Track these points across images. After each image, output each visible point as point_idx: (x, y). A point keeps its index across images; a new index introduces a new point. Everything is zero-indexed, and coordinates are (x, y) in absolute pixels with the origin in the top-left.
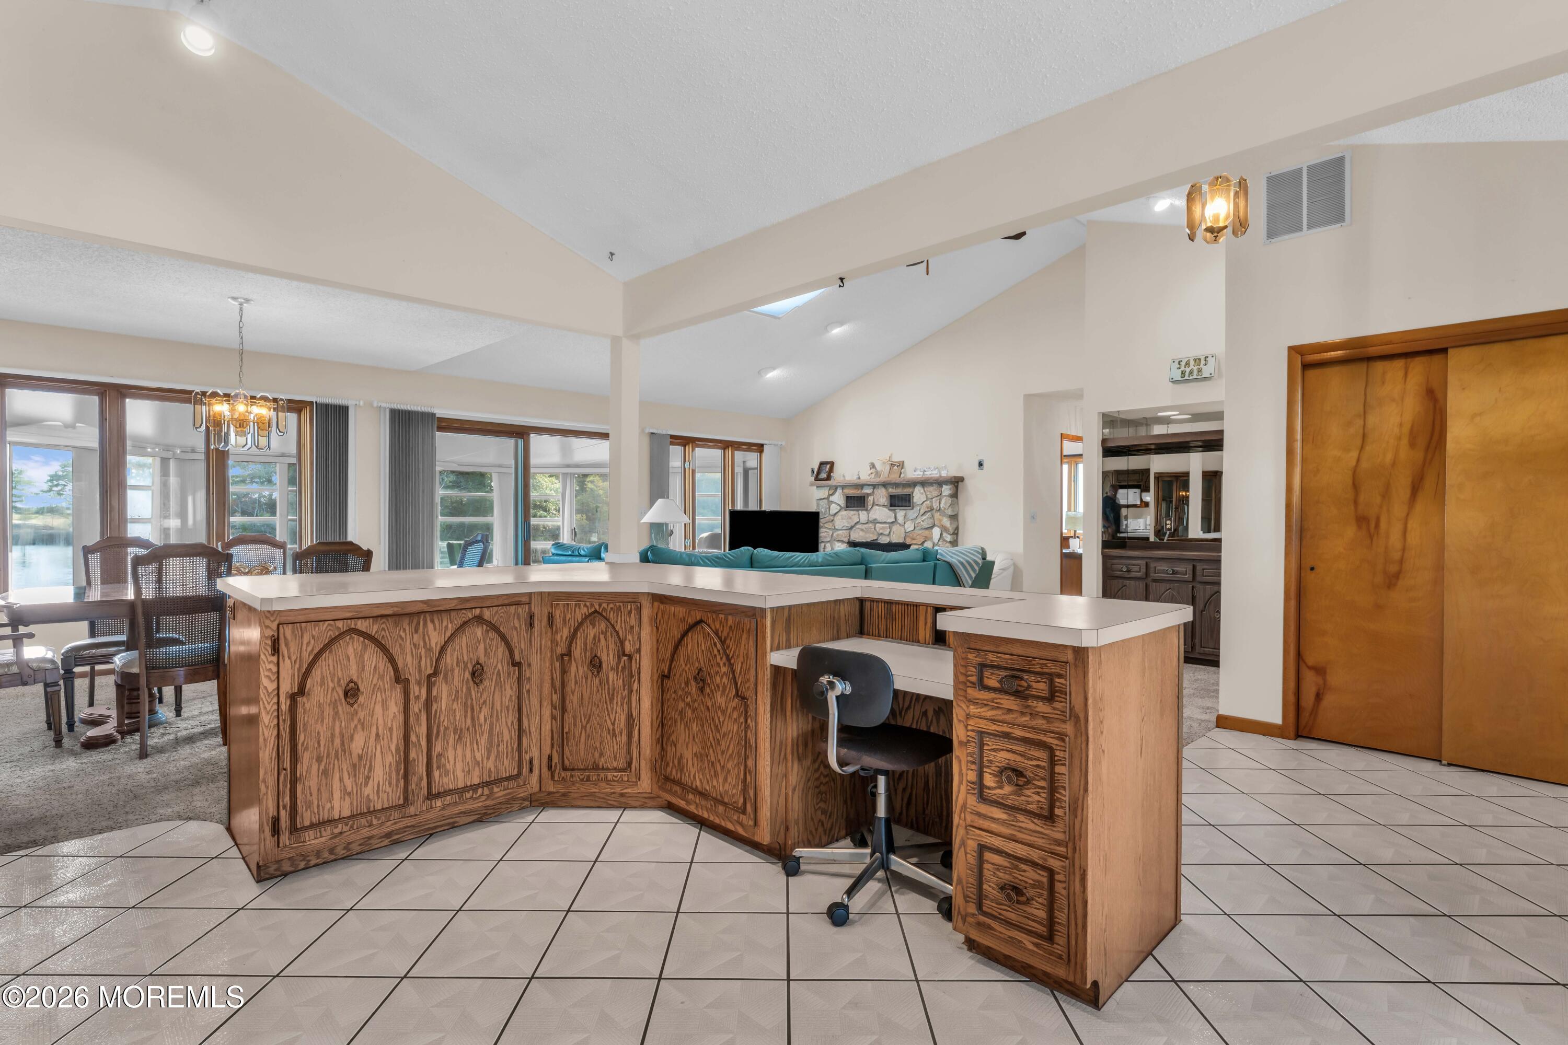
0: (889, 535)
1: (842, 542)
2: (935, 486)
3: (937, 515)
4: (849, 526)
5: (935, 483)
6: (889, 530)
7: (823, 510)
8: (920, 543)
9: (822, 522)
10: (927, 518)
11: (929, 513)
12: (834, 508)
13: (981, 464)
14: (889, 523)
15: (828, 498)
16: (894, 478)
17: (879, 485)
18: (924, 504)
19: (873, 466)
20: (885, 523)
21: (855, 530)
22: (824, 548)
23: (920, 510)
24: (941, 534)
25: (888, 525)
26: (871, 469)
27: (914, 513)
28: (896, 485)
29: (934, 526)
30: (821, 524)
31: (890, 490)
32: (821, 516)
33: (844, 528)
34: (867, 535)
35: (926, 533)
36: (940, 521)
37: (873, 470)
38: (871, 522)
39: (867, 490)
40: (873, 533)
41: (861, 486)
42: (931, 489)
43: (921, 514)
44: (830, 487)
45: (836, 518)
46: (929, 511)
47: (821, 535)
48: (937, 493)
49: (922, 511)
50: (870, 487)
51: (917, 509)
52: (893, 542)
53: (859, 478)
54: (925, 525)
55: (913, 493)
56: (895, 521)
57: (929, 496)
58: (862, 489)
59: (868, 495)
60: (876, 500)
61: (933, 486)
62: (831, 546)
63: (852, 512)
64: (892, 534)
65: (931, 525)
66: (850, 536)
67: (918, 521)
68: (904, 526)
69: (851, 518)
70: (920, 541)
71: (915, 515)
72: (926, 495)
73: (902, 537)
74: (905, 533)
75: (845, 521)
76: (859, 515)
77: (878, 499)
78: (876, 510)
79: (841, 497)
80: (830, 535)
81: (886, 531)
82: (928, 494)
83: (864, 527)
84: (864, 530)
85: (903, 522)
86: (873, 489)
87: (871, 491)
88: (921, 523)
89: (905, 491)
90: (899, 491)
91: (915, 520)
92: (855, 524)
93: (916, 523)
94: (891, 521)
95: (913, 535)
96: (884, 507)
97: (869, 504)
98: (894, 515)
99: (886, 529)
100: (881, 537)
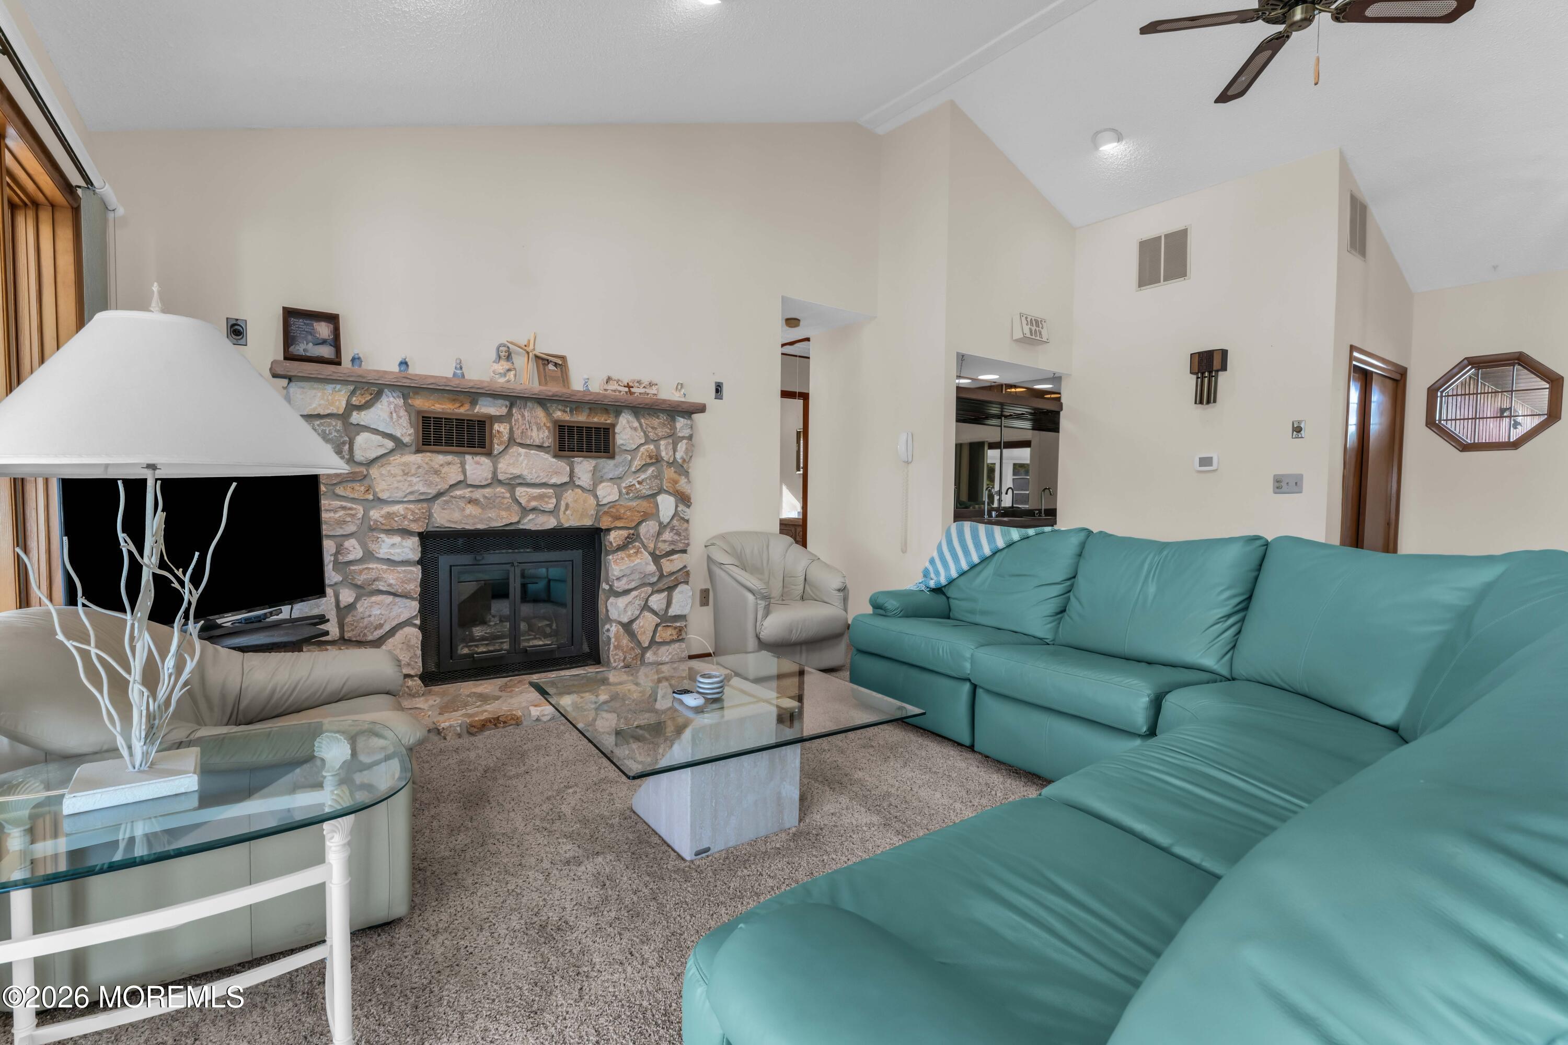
0: (554, 512)
1: (405, 532)
2: (663, 417)
3: (669, 473)
4: (433, 491)
5: (663, 411)
6: (554, 501)
8: (633, 525)
10: (650, 478)
11: (652, 468)
12: (366, 446)
13: (719, 390)
14: (554, 486)
15: (344, 417)
16: (550, 384)
17: (527, 399)
18: (642, 449)
20: (542, 484)
21: (447, 502)
23: (631, 461)
24: (677, 507)
25: (551, 491)
27: (616, 466)
28: (571, 404)
29: (659, 492)
31: (558, 413)
33: (412, 498)
34: (492, 514)
35: (645, 504)
36: (676, 482)
38: (500, 482)
39: (486, 408)
40: (508, 509)
41: (473, 395)
42: (655, 422)
43: (633, 469)
44: (358, 387)
45: (379, 472)
46: (653, 464)
47: (325, 516)
48: (667, 431)
49: (637, 463)
50: (500, 402)
51: (624, 457)
52: (566, 525)
54: (645, 490)
55: (613, 426)
56: (571, 482)
57: (652, 435)
58: (474, 403)
59: (493, 419)
60: (517, 433)
61: (658, 417)
62: (364, 545)
63: (441, 459)
64: (563, 508)
65: (655, 490)
66: (430, 516)
67: (631, 482)
68: (593, 492)
69: (437, 472)
70: (632, 521)
71: (621, 470)
72: (645, 433)
73: (592, 515)
74: (598, 505)
75: (415, 480)
76: (463, 465)
77: (522, 433)
78: (519, 454)
79: (399, 417)
80: (360, 516)
81: (547, 503)
82: (649, 432)
83: (478, 494)
84: (482, 500)
85: (592, 483)
86: (512, 406)
87: (503, 411)
88: (638, 486)
89: (596, 420)
90: (581, 418)
91: (618, 481)
92: (448, 487)
93: (624, 485)
94: (559, 483)
95: (618, 511)
96: (540, 449)
97: (495, 441)
98: (568, 468)
99: (546, 499)
100: (531, 516)
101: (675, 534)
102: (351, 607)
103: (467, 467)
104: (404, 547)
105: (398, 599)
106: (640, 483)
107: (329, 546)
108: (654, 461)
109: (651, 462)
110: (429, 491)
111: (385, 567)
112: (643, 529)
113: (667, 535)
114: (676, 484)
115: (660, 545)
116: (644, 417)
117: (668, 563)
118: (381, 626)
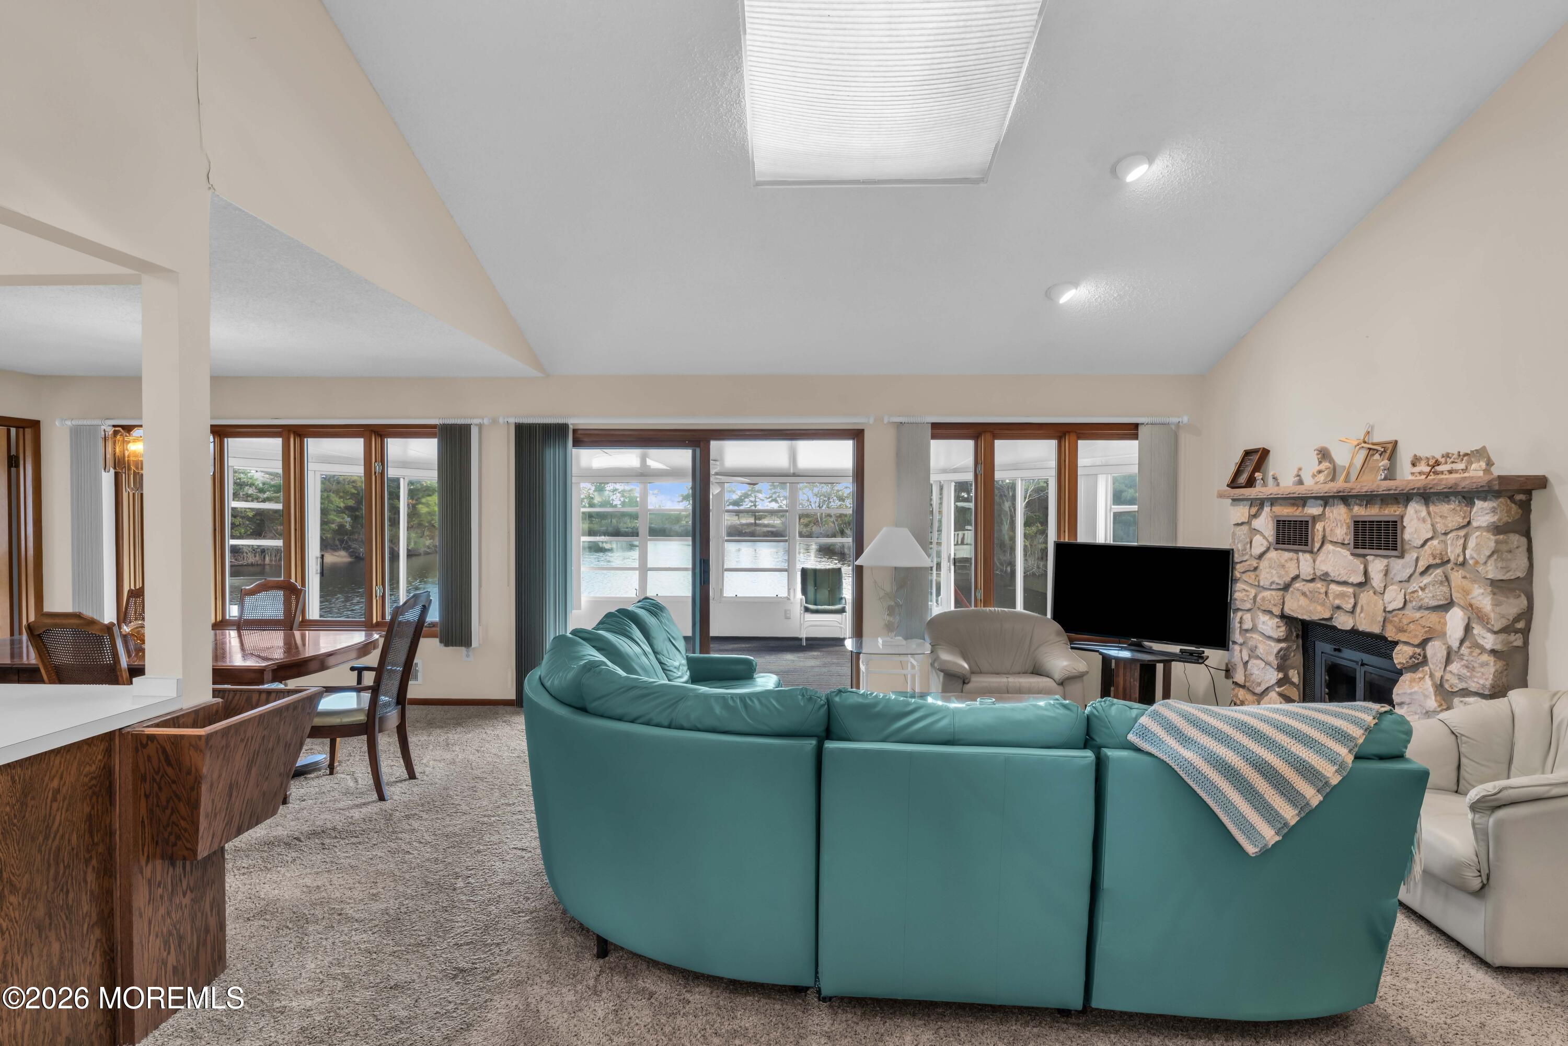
0: (1353, 612)
1: (1270, 612)
2: (1457, 502)
3: (1458, 577)
4: (1283, 582)
5: (1454, 494)
6: (1352, 601)
7: (1240, 546)
8: (1417, 642)
9: (1238, 572)
10: (1434, 583)
11: (1439, 571)
12: (1257, 544)
14: (1352, 585)
15: (1249, 523)
16: (1367, 480)
17: (1333, 497)
18: (1428, 546)
19: (1324, 455)
20: (1345, 583)
21: (1292, 593)
22: (1240, 623)
23: (1417, 559)
24: (1468, 629)
25: (1350, 590)
26: (1320, 462)
27: (1404, 567)
28: (1369, 499)
29: (1450, 604)
31: (1356, 508)
32: (1237, 558)
33: (1274, 586)
34: (1314, 607)
35: (1434, 617)
36: (1466, 592)
37: (1326, 464)
38: (1320, 578)
39: (1313, 510)
40: (1323, 604)
41: (1302, 501)
42: (1444, 508)
43: (1418, 571)
44: (1252, 502)
45: (1264, 564)
46: (1437, 566)
47: (1237, 595)
48: (1459, 520)
49: (1422, 565)
50: (1318, 501)
51: (1411, 556)
52: (1361, 630)
53: (1301, 482)
54: (1428, 598)
55: (1402, 517)
56: (1365, 583)
57: (1440, 526)
58: (1304, 506)
59: (1315, 519)
60: (1328, 530)
61: (1448, 502)
62: (1253, 620)
63: (1287, 555)
64: (1358, 609)
65: (1440, 600)
66: (1283, 603)
67: (1414, 587)
68: (1383, 595)
69: (1283, 567)
70: (1416, 636)
71: (1408, 571)
72: (1432, 525)
73: (1380, 622)
74: (1385, 611)
75: (1274, 572)
76: (1298, 561)
77: (1331, 530)
78: (1329, 552)
79: (1268, 522)
80: (1251, 597)
81: (1347, 603)
82: (1437, 523)
83: (1307, 588)
84: (1308, 593)
85: (1383, 585)
86: (1325, 506)
87: (1319, 510)
88: (1420, 593)
89: (1386, 512)
90: (1373, 512)
91: (1405, 584)
92: (1290, 580)
93: (1409, 591)
94: (1355, 582)
95: (1400, 621)
96: (1344, 547)
97: (1315, 539)
98: (1362, 567)
99: (1347, 599)
100: (1337, 614)
101: (1463, 666)
102: (1247, 662)
103: (1301, 564)
104: (1268, 626)
105: (1268, 667)
106: (1423, 589)
107: (1236, 616)
108: (1438, 561)
109: (1434, 562)
110: (1280, 582)
111: (1261, 639)
112: (1431, 649)
113: (1455, 667)
114: (1468, 595)
115: (1448, 676)
116: (1433, 503)
117: (1461, 705)
118: (1259, 684)
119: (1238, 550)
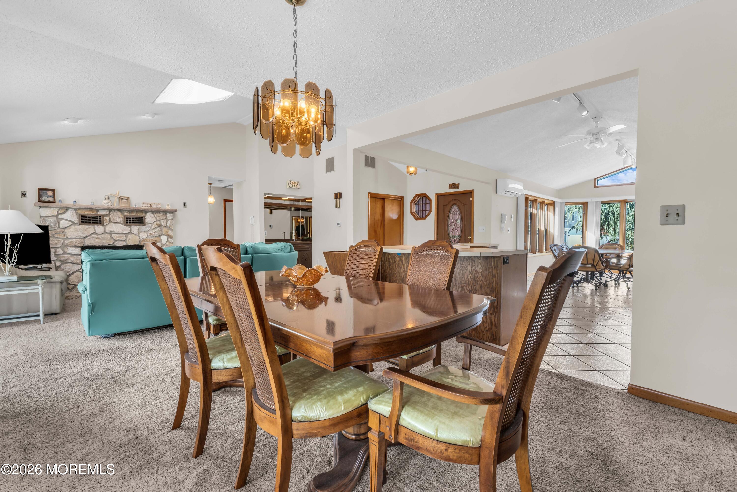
1: (76, 247)
2: (162, 214)
3: (165, 230)
4: (85, 235)
5: (162, 212)
7: (52, 224)
10: (158, 231)
12: (63, 224)
13: (185, 205)
14: (125, 234)
15: (57, 216)
16: (123, 205)
17: (115, 210)
18: (155, 223)
20: (121, 233)
21: (89, 238)
22: (55, 252)
23: (151, 226)
24: (168, 239)
25: (123, 235)
27: (146, 228)
28: (131, 211)
29: (162, 235)
30: (50, 235)
31: (126, 213)
33: (78, 237)
34: (104, 241)
35: (156, 238)
36: (167, 232)
38: (107, 233)
39: (101, 213)
40: (109, 240)
41: (97, 210)
42: (159, 215)
44: (60, 208)
45: (69, 230)
47: (51, 242)
48: (163, 217)
49: (153, 227)
50: (106, 211)
51: (149, 225)
52: (129, 244)
54: (156, 234)
55: (145, 216)
56: (131, 232)
57: (158, 219)
59: (104, 216)
60: (112, 220)
62: (63, 250)
63: (87, 227)
64: (128, 240)
65: (160, 234)
66: (84, 242)
67: (151, 232)
68: (138, 235)
69: (86, 230)
71: (148, 229)
72: (156, 218)
73: (138, 241)
74: (140, 239)
75: (79, 232)
76: (94, 228)
77: (114, 219)
78: (113, 225)
79: (73, 216)
83: (99, 236)
84: (101, 238)
86: (110, 212)
87: (107, 213)
88: (154, 233)
89: (139, 215)
90: (134, 215)
91: (147, 232)
92: (90, 234)
93: (149, 233)
95: (147, 240)
97: (105, 221)
98: (129, 229)
99: (122, 237)
100: (117, 242)
102: (59, 266)
103: (96, 229)
104: (76, 251)
105: (74, 265)
107: (52, 251)
109: (158, 226)
111: (70, 256)
118: (69, 272)
119: (51, 226)
